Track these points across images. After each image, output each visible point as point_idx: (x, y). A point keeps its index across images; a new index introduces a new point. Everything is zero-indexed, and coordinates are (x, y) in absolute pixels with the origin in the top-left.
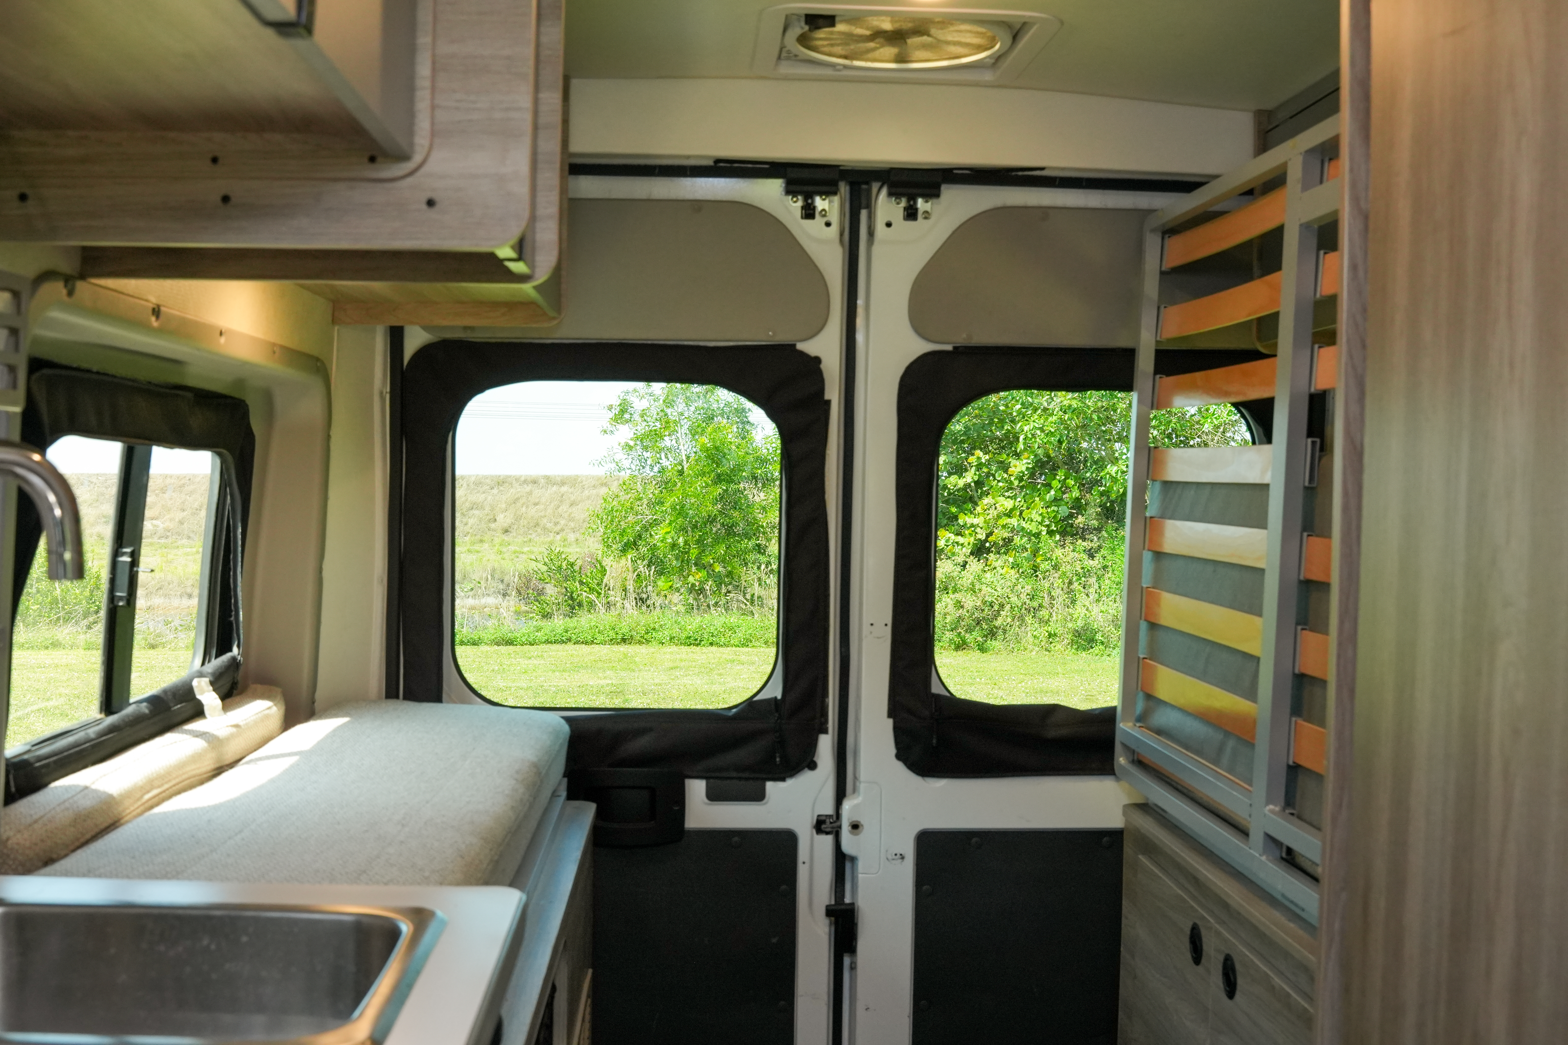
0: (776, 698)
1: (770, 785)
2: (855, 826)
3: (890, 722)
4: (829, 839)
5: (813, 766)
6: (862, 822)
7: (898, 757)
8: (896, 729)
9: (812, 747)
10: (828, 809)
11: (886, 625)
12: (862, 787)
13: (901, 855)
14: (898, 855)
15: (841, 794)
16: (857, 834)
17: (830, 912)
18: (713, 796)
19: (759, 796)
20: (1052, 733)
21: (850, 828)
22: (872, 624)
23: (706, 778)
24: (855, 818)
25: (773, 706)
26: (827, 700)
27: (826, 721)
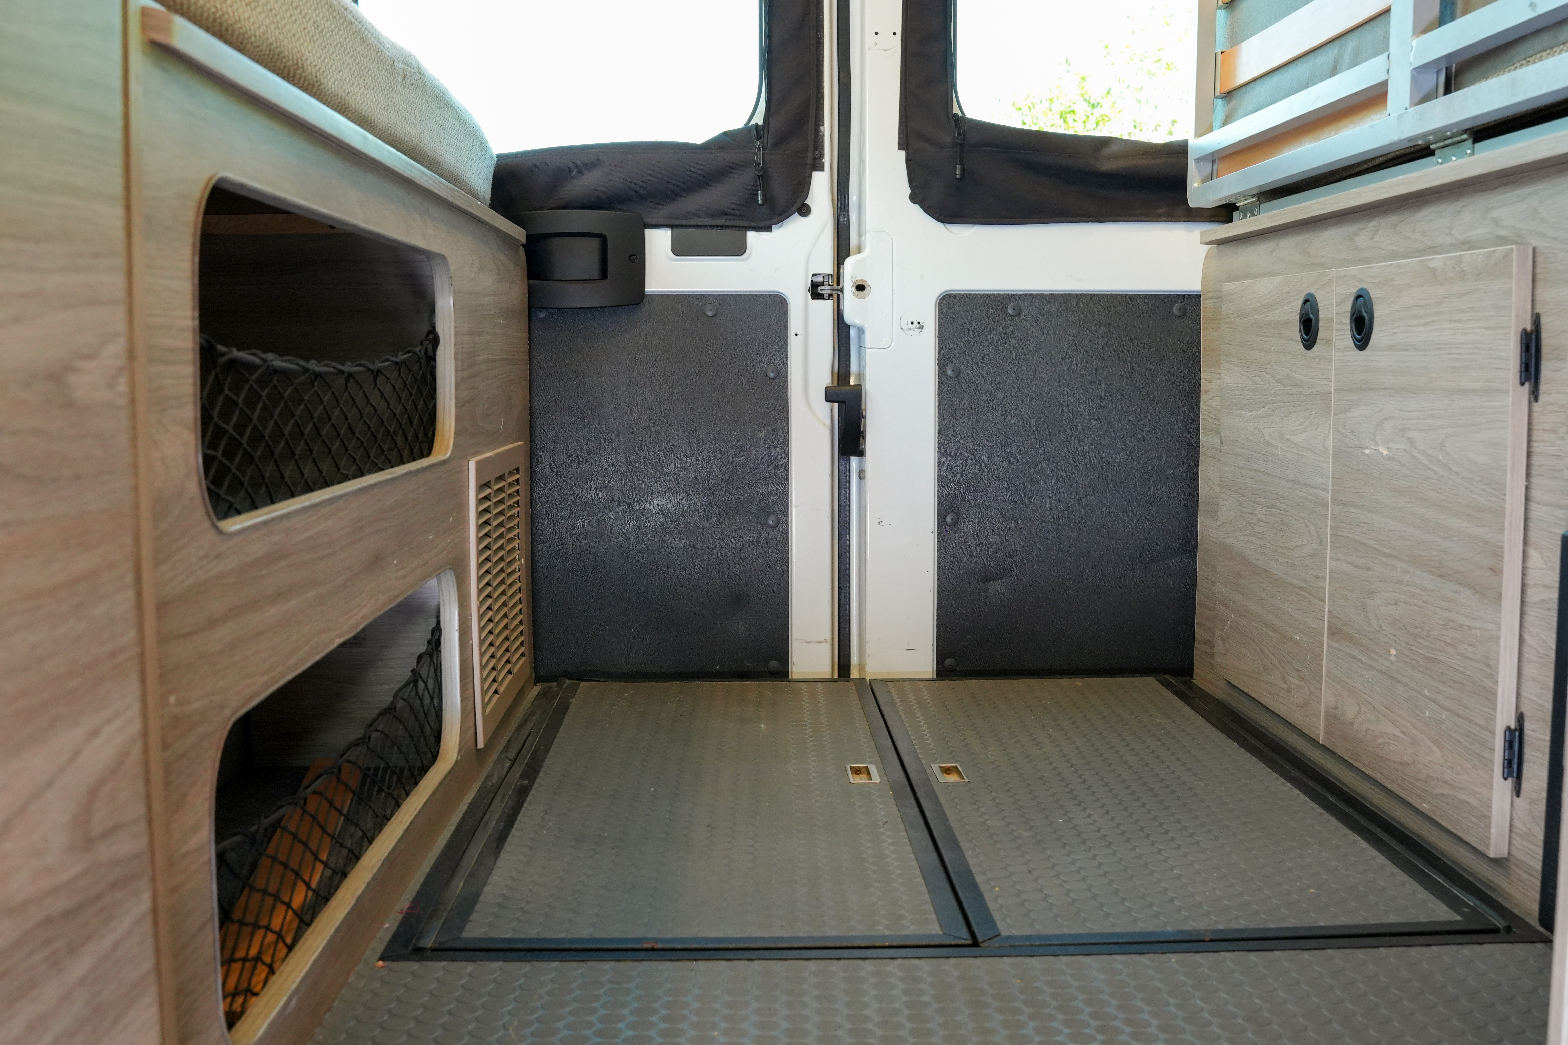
0: (757, 124)
1: (751, 235)
2: (860, 288)
3: (903, 153)
4: (827, 306)
5: (805, 211)
6: (869, 283)
7: (913, 198)
8: (910, 163)
9: (803, 187)
10: (827, 267)
11: (895, 34)
12: (868, 240)
13: (919, 323)
14: (916, 323)
15: (842, 250)
16: (863, 298)
17: (830, 396)
18: (680, 249)
19: (739, 249)
20: (1106, 166)
21: (854, 288)
22: (877, 34)
23: (671, 226)
24: (861, 277)
25: (754, 134)
26: (822, 128)
27: (822, 155)
